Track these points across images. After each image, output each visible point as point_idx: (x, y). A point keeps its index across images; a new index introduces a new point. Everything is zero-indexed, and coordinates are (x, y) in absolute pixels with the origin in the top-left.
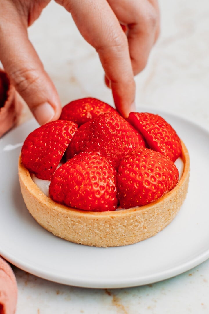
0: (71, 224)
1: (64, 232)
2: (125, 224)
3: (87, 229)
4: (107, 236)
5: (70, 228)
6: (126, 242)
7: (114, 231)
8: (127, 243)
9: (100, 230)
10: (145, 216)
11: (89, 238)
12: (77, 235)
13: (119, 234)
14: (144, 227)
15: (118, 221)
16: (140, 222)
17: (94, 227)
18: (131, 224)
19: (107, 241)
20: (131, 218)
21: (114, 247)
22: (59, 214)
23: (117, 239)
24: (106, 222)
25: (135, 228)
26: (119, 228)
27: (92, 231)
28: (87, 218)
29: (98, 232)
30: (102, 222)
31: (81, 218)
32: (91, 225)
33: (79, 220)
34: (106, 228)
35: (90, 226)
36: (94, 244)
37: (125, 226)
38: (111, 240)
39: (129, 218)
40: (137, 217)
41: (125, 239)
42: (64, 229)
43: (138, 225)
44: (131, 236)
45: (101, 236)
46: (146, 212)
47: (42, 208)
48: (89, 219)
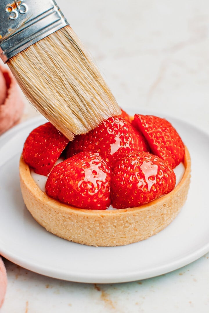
0: (62, 220)
1: (55, 227)
2: (115, 224)
3: (77, 226)
4: (97, 234)
5: (61, 224)
6: (116, 242)
7: (104, 230)
8: (117, 244)
9: (90, 228)
10: (136, 218)
11: (79, 235)
12: (68, 231)
13: (109, 234)
14: (135, 229)
15: (108, 221)
16: (130, 224)
17: (84, 224)
18: (122, 225)
19: (97, 240)
20: (121, 218)
21: (104, 246)
22: (52, 209)
23: (107, 239)
24: (96, 220)
25: (126, 229)
26: (109, 228)
27: (82, 228)
28: (77, 215)
29: (88, 230)
30: (92, 220)
31: (72, 215)
32: (81, 222)
33: (70, 216)
34: (96, 226)
35: (80, 224)
36: (84, 242)
37: (115, 227)
38: (101, 239)
39: (120, 218)
40: (127, 218)
41: (115, 239)
42: (56, 225)
43: (128, 227)
44: (122, 237)
45: (91, 235)
46: (137, 214)
47: (36, 202)
48: (80, 216)
